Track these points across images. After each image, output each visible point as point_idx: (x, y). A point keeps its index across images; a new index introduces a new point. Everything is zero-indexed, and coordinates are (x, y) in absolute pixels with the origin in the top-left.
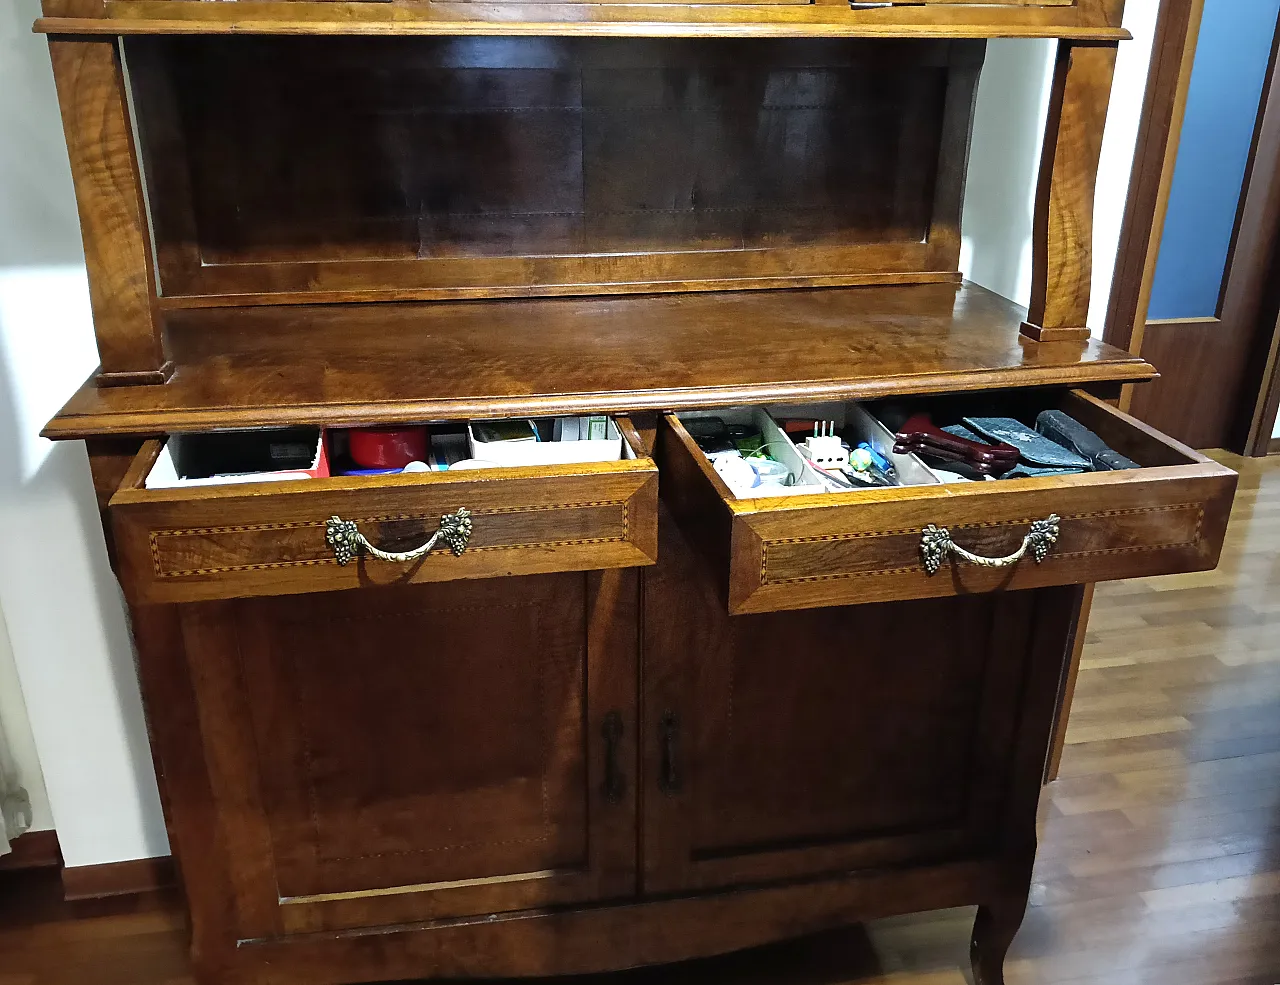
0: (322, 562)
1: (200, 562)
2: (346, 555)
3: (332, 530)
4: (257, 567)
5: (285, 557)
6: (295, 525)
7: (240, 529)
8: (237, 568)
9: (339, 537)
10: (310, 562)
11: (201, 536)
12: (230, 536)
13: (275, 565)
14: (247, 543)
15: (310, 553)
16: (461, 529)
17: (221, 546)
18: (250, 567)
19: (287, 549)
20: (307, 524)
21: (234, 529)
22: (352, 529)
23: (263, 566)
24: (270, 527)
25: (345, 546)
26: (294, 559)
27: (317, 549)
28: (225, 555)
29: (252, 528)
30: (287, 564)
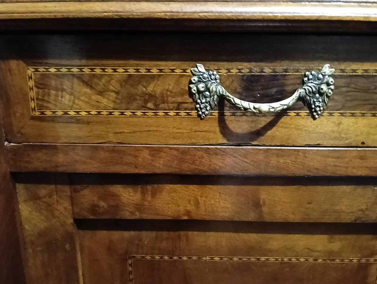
0: (183, 113)
1: (71, 104)
2: (206, 107)
3: (196, 78)
4: (122, 113)
5: (150, 105)
6: (161, 70)
7: (109, 71)
8: (105, 113)
9: (201, 86)
10: (172, 113)
11: (73, 75)
12: (100, 77)
13: (139, 113)
14: (114, 85)
15: (173, 103)
16: (324, 87)
17: (91, 87)
18: (116, 113)
19: (152, 96)
20: (173, 71)
21: (104, 70)
22: (216, 79)
23: (128, 113)
24: (137, 71)
25: (206, 97)
26: (157, 107)
27: (179, 100)
28: (95, 97)
29: (121, 70)
30: (150, 113)
